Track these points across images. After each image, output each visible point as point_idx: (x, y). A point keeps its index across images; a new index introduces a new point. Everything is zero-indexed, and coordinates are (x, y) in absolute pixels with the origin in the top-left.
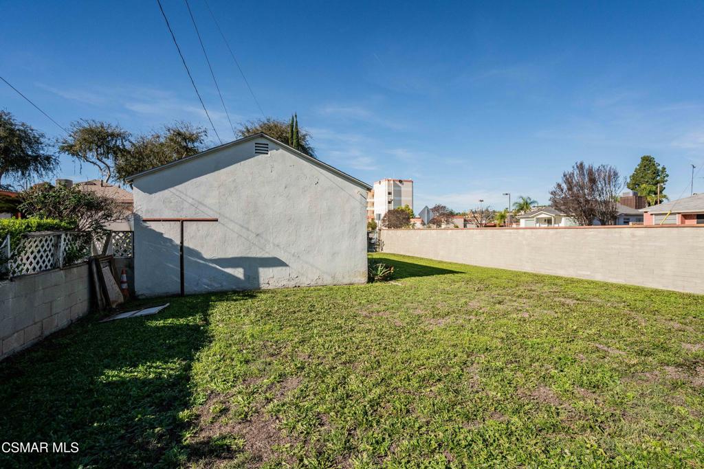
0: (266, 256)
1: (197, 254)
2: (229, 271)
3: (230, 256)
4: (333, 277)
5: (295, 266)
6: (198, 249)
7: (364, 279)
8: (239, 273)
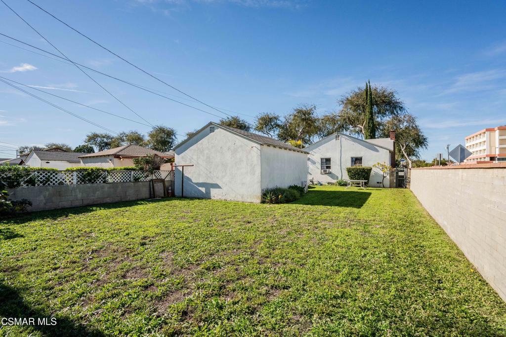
0: (213, 183)
1: (190, 180)
2: (200, 188)
3: (201, 182)
4: (242, 197)
5: (225, 189)
6: (191, 178)
7: (259, 201)
8: (203, 190)
